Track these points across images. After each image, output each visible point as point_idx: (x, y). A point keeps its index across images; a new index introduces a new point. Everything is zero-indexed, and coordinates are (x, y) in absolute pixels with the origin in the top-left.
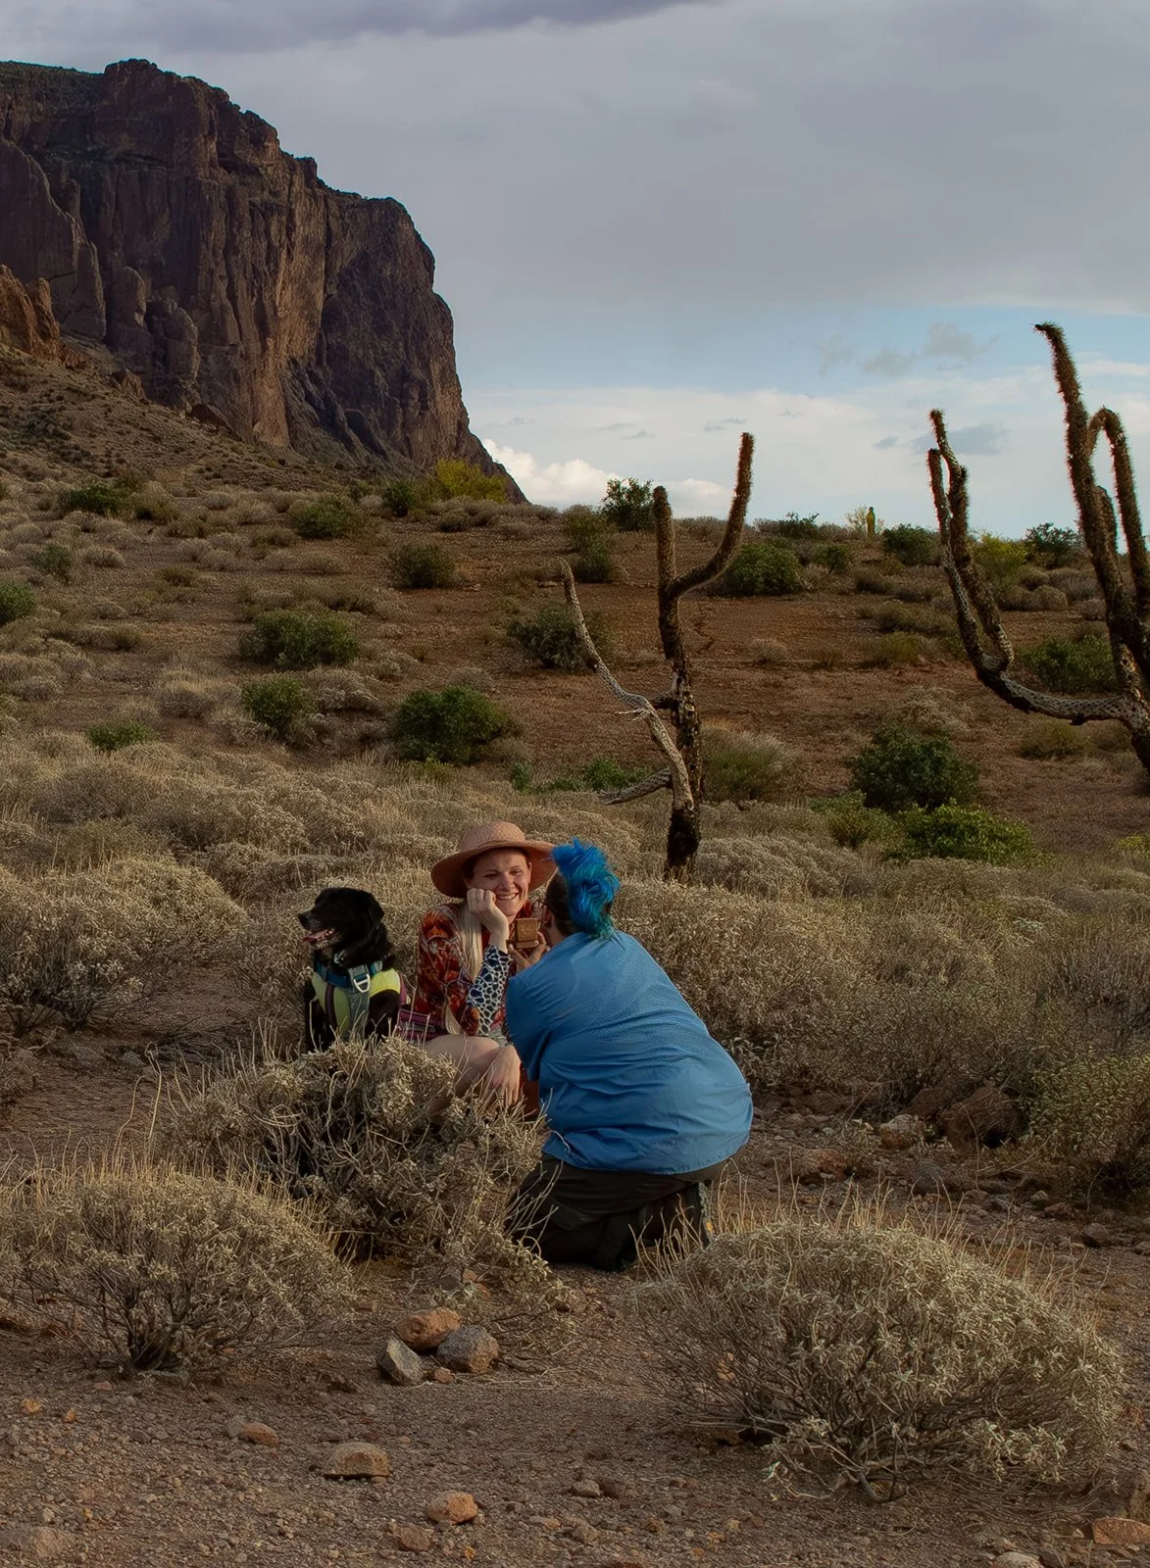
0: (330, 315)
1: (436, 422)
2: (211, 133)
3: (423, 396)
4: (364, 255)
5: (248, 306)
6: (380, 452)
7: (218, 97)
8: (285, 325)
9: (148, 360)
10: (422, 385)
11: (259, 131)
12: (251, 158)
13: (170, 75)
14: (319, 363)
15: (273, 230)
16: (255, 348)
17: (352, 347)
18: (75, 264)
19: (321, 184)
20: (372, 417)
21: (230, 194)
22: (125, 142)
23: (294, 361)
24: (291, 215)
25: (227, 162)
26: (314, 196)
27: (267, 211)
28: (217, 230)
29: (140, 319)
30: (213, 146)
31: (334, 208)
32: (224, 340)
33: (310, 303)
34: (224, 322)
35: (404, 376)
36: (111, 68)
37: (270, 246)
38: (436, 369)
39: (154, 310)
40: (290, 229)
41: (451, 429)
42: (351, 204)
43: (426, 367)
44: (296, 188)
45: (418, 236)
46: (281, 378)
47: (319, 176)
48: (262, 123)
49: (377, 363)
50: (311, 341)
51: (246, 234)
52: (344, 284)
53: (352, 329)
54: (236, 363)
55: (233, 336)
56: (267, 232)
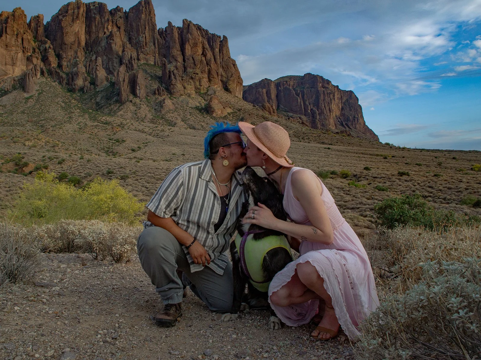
0: (342, 109)
1: (360, 124)
2: (320, 83)
3: (357, 120)
4: (347, 99)
5: (327, 108)
6: (351, 129)
7: (321, 77)
8: (334, 110)
9: (311, 117)
10: (357, 118)
11: (328, 82)
12: (327, 86)
13: (313, 75)
14: (341, 116)
15: (331, 96)
16: (329, 114)
17: (346, 113)
18: (299, 104)
19: (339, 89)
20: (350, 124)
21: (324, 91)
22: (308, 85)
23: (336, 116)
24: (334, 94)
25: (323, 87)
26: (339, 91)
27: (330, 93)
28: (322, 97)
29: (309, 111)
30: (321, 85)
31: (342, 93)
32: (324, 114)
33: (339, 107)
34: (324, 111)
35: (354, 117)
36: (305, 75)
37: (330, 99)
38: (359, 115)
39: (311, 110)
40: (334, 96)
41: (363, 124)
42: (345, 92)
43: (358, 115)
44: (335, 90)
45: (355, 96)
46: (334, 119)
47: (339, 88)
48: (329, 80)
49: (350, 115)
50: (339, 113)
51: (327, 97)
52: (344, 103)
53: (346, 111)
54: (326, 117)
55: (325, 113)
56: (330, 97)
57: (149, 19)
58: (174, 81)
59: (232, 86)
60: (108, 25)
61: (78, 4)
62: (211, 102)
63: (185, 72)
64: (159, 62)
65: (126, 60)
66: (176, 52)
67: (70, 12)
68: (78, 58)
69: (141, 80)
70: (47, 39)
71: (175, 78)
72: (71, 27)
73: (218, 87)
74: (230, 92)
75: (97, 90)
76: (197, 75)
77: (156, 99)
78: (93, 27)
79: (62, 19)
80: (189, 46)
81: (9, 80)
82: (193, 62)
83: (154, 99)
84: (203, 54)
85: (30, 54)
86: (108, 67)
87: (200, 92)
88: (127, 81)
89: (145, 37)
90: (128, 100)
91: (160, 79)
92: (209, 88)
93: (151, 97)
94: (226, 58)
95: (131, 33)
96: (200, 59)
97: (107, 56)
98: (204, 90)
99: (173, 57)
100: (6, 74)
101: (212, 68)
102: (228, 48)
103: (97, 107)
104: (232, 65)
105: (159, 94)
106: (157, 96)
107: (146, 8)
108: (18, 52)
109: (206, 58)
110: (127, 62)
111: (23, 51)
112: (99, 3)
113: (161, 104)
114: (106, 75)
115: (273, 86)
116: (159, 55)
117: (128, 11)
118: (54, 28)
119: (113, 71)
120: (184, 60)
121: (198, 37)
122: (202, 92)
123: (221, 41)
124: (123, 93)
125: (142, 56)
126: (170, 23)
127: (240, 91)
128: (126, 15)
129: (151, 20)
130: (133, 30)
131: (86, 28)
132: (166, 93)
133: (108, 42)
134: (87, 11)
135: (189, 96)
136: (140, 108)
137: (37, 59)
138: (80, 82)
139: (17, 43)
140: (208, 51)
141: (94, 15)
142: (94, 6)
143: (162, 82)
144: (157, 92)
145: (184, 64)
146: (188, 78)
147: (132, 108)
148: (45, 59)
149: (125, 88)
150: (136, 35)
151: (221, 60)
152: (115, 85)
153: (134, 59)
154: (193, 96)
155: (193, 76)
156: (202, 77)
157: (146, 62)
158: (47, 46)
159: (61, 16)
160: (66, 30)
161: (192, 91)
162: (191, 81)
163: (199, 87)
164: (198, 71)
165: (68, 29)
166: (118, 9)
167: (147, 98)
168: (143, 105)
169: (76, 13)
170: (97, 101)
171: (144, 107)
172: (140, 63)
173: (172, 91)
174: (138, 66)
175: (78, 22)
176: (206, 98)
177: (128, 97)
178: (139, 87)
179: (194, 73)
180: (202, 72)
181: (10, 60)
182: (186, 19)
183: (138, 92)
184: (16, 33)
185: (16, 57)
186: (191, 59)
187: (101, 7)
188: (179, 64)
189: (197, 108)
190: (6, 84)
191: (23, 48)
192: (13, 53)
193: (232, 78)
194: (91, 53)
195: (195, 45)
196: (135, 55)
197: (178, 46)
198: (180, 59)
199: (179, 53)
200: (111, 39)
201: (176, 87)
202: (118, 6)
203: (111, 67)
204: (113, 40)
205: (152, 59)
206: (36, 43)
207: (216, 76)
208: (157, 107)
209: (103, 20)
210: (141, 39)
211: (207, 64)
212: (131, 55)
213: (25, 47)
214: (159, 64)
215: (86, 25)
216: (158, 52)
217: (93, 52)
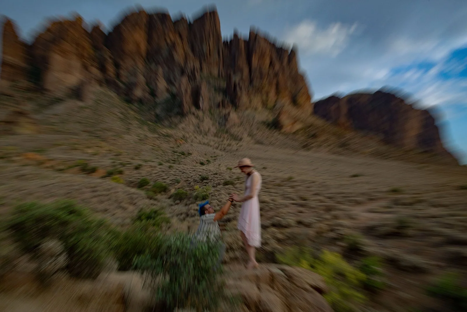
57: (213, 28)
58: (239, 93)
59: (301, 100)
62: (280, 116)
63: (250, 85)
64: (223, 73)
65: (189, 70)
66: (242, 62)
69: (205, 91)
71: (241, 90)
72: (131, 35)
73: (285, 102)
74: (299, 107)
75: (157, 101)
77: (220, 112)
80: (256, 57)
81: (65, 89)
82: (259, 74)
83: (218, 112)
87: (267, 105)
88: (189, 91)
89: (209, 47)
90: (190, 112)
91: (224, 92)
92: (276, 103)
93: (214, 110)
96: (268, 71)
97: (168, 66)
98: (271, 104)
99: (239, 68)
101: (280, 80)
103: (157, 119)
105: (223, 106)
106: (221, 109)
107: (211, 18)
110: (189, 73)
113: (226, 118)
114: (166, 86)
116: (223, 67)
117: (192, 22)
119: (174, 82)
120: (250, 72)
122: (269, 105)
124: (185, 105)
125: (205, 66)
128: (191, 27)
129: (216, 29)
132: (231, 106)
133: (171, 53)
134: (149, 20)
135: (255, 110)
136: (203, 121)
137: (96, 67)
138: (138, 93)
140: (276, 62)
143: (226, 94)
144: (221, 105)
145: (250, 76)
147: (194, 120)
148: (103, 69)
149: (187, 100)
150: (199, 44)
152: (177, 97)
153: (197, 70)
154: (260, 110)
156: (269, 90)
161: (258, 105)
162: (257, 93)
163: (266, 100)
166: (182, 20)
167: (210, 111)
168: (206, 117)
171: (207, 119)
172: (203, 75)
173: (237, 104)
174: (201, 78)
177: (190, 108)
178: (203, 99)
183: (201, 104)
186: (258, 71)
188: (244, 76)
189: (264, 123)
193: (301, 92)
195: (262, 56)
196: (197, 65)
197: (244, 58)
198: (246, 70)
199: (245, 64)
201: (242, 100)
202: (181, 15)
203: (171, 77)
205: (215, 71)
207: (284, 90)
208: (221, 120)
209: (166, 31)
210: (204, 48)
212: (194, 66)
214: (224, 76)
215: (148, 35)
216: (222, 64)
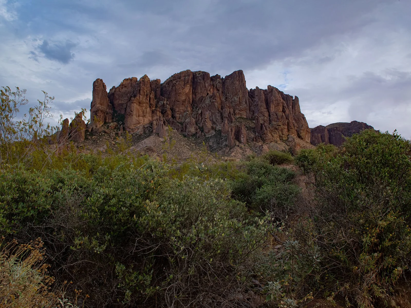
7: (365, 124)
11: (371, 128)
13: (359, 122)
22: (354, 131)
36: (351, 122)
57: (242, 85)
58: (266, 131)
59: (303, 134)
60: (211, 88)
61: (188, 73)
62: (295, 147)
63: (270, 124)
64: (250, 116)
65: (226, 115)
66: (263, 109)
67: (182, 78)
68: (188, 112)
69: (244, 131)
70: (164, 98)
71: (266, 130)
72: (183, 89)
73: (294, 136)
74: (302, 139)
75: (207, 136)
76: (280, 127)
77: (255, 144)
78: (199, 90)
79: (176, 83)
80: (273, 105)
81: (141, 127)
82: (276, 117)
83: (253, 144)
84: (282, 111)
85: (154, 109)
86: (211, 119)
87: (283, 139)
88: (234, 131)
89: (239, 98)
90: (235, 145)
91: (253, 130)
92: (288, 136)
93: (250, 143)
94: (297, 113)
95: (227, 94)
96: (282, 115)
97: (210, 111)
98: (285, 138)
99: (261, 113)
100: (139, 123)
101: (290, 121)
102: (299, 105)
103: (211, 149)
104: (302, 118)
106: (255, 142)
107: (239, 77)
108: (147, 107)
109: (285, 114)
110: (227, 116)
111: (150, 107)
112: (203, 72)
113: (261, 149)
114: (212, 125)
115: (326, 132)
116: (250, 111)
117: (224, 77)
118: (168, 89)
119: (216, 122)
120: (269, 116)
121: (280, 99)
122: (284, 139)
123: (293, 100)
124: (231, 140)
125: (237, 111)
126: (257, 87)
127: (308, 138)
128: (224, 81)
129: (243, 85)
130: (229, 92)
131: (193, 90)
132: (261, 140)
133: (212, 101)
134: (193, 77)
135: (276, 142)
136: (246, 151)
137: (159, 111)
138: (192, 130)
139: (146, 101)
140: (286, 109)
141: (199, 81)
142: (199, 74)
143: (255, 131)
144: (255, 139)
145: (269, 118)
146: (273, 129)
147: (240, 151)
148: (163, 112)
149: (232, 136)
150: (231, 96)
151: (294, 114)
152: (222, 133)
153: (233, 114)
154: (279, 142)
155: (277, 128)
156: (283, 128)
157: (239, 116)
158: (165, 102)
159: (175, 81)
160: (179, 91)
161: (277, 139)
162: (276, 131)
163: (281, 135)
164: (280, 124)
165: (181, 91)
166: (217, 77)
167: (248, 144)
168: (247, 149)
169: (187, 79)
170: (210, 144)
171: (248, 150)
172: (236, 117)
173: (265, 138)
174: (235, 119)
175: (188, 86)
176: (288, 144)
177: (235, 142)
178: (243, 136)
179: (278, 125)
180: (283, 124)
181: (142, 113)
182: (270, 86)
183: (242, 139)
184: (146, 94)
185: (146, 111)
186: (275, 114)
187: (205, 75)
188: (265, 118)
190: (139, 130)
191: (150, 104)
192: (144, 108)
193: (303, 128)
194: (198, 108)
195: (278, 105)
196: (232, 111)
197: (264, 105)
198: (266, 114)
199: (265, 110)
200: (213, 99)
201: (268, 136)
202: (217, 75)
203: (214, 119)
204: (216, 100)
205: (244, 114)
206: (156, 100)
207: (293, 127)
208: (257, 151)
209: (207, 85)
210: (236, 99)
211: (286, 118)
212: (230, 111)
213: (151, 104)
214: (250, 118)
215: (193, 87)
216: (249, 109)
217: (199, 108)
